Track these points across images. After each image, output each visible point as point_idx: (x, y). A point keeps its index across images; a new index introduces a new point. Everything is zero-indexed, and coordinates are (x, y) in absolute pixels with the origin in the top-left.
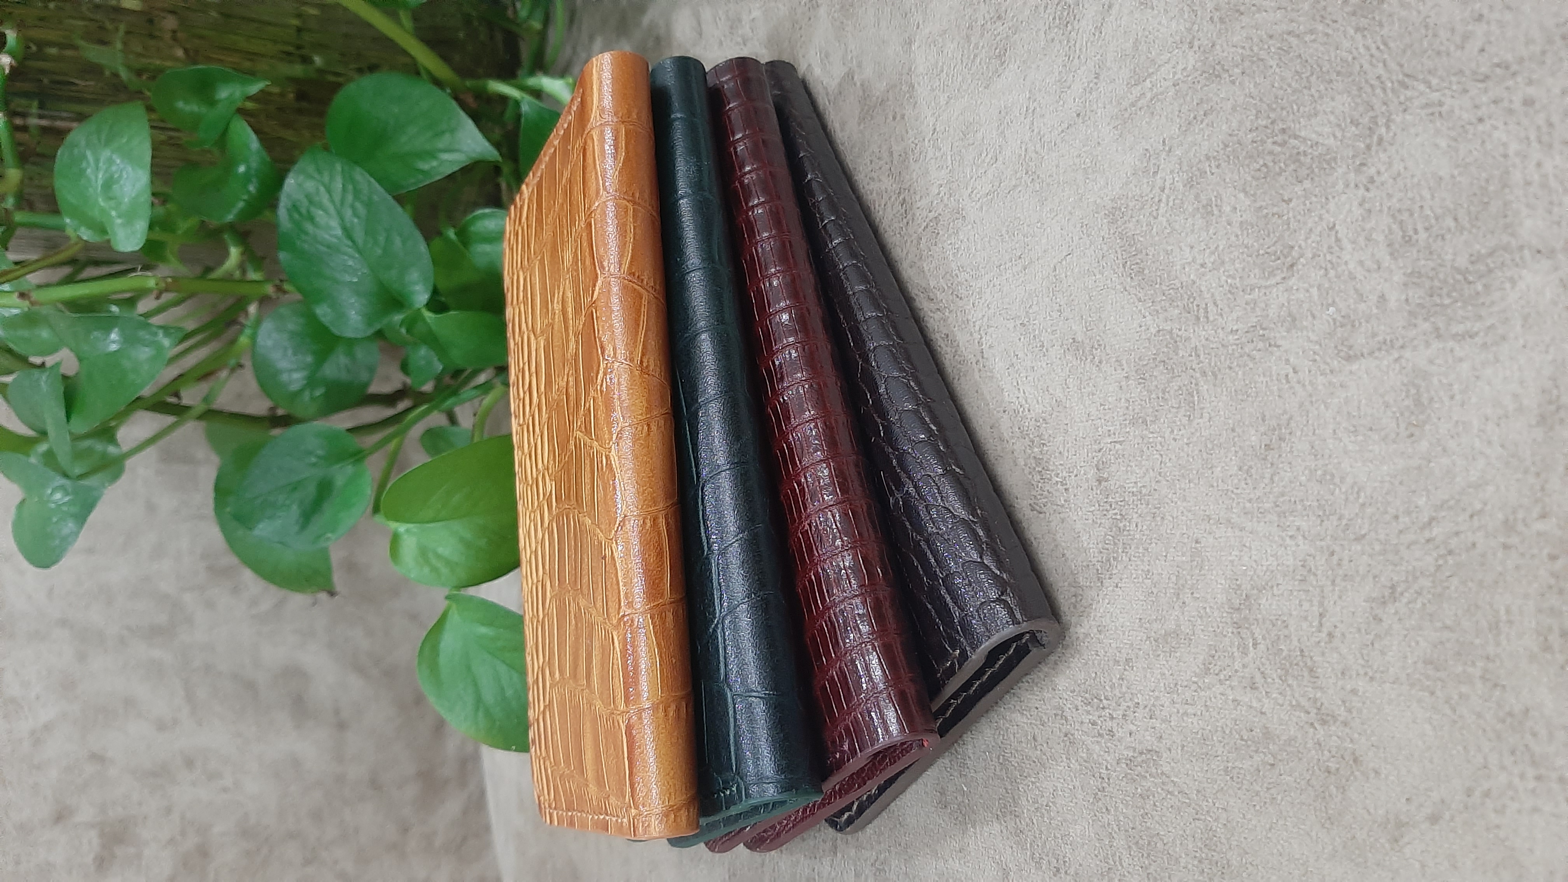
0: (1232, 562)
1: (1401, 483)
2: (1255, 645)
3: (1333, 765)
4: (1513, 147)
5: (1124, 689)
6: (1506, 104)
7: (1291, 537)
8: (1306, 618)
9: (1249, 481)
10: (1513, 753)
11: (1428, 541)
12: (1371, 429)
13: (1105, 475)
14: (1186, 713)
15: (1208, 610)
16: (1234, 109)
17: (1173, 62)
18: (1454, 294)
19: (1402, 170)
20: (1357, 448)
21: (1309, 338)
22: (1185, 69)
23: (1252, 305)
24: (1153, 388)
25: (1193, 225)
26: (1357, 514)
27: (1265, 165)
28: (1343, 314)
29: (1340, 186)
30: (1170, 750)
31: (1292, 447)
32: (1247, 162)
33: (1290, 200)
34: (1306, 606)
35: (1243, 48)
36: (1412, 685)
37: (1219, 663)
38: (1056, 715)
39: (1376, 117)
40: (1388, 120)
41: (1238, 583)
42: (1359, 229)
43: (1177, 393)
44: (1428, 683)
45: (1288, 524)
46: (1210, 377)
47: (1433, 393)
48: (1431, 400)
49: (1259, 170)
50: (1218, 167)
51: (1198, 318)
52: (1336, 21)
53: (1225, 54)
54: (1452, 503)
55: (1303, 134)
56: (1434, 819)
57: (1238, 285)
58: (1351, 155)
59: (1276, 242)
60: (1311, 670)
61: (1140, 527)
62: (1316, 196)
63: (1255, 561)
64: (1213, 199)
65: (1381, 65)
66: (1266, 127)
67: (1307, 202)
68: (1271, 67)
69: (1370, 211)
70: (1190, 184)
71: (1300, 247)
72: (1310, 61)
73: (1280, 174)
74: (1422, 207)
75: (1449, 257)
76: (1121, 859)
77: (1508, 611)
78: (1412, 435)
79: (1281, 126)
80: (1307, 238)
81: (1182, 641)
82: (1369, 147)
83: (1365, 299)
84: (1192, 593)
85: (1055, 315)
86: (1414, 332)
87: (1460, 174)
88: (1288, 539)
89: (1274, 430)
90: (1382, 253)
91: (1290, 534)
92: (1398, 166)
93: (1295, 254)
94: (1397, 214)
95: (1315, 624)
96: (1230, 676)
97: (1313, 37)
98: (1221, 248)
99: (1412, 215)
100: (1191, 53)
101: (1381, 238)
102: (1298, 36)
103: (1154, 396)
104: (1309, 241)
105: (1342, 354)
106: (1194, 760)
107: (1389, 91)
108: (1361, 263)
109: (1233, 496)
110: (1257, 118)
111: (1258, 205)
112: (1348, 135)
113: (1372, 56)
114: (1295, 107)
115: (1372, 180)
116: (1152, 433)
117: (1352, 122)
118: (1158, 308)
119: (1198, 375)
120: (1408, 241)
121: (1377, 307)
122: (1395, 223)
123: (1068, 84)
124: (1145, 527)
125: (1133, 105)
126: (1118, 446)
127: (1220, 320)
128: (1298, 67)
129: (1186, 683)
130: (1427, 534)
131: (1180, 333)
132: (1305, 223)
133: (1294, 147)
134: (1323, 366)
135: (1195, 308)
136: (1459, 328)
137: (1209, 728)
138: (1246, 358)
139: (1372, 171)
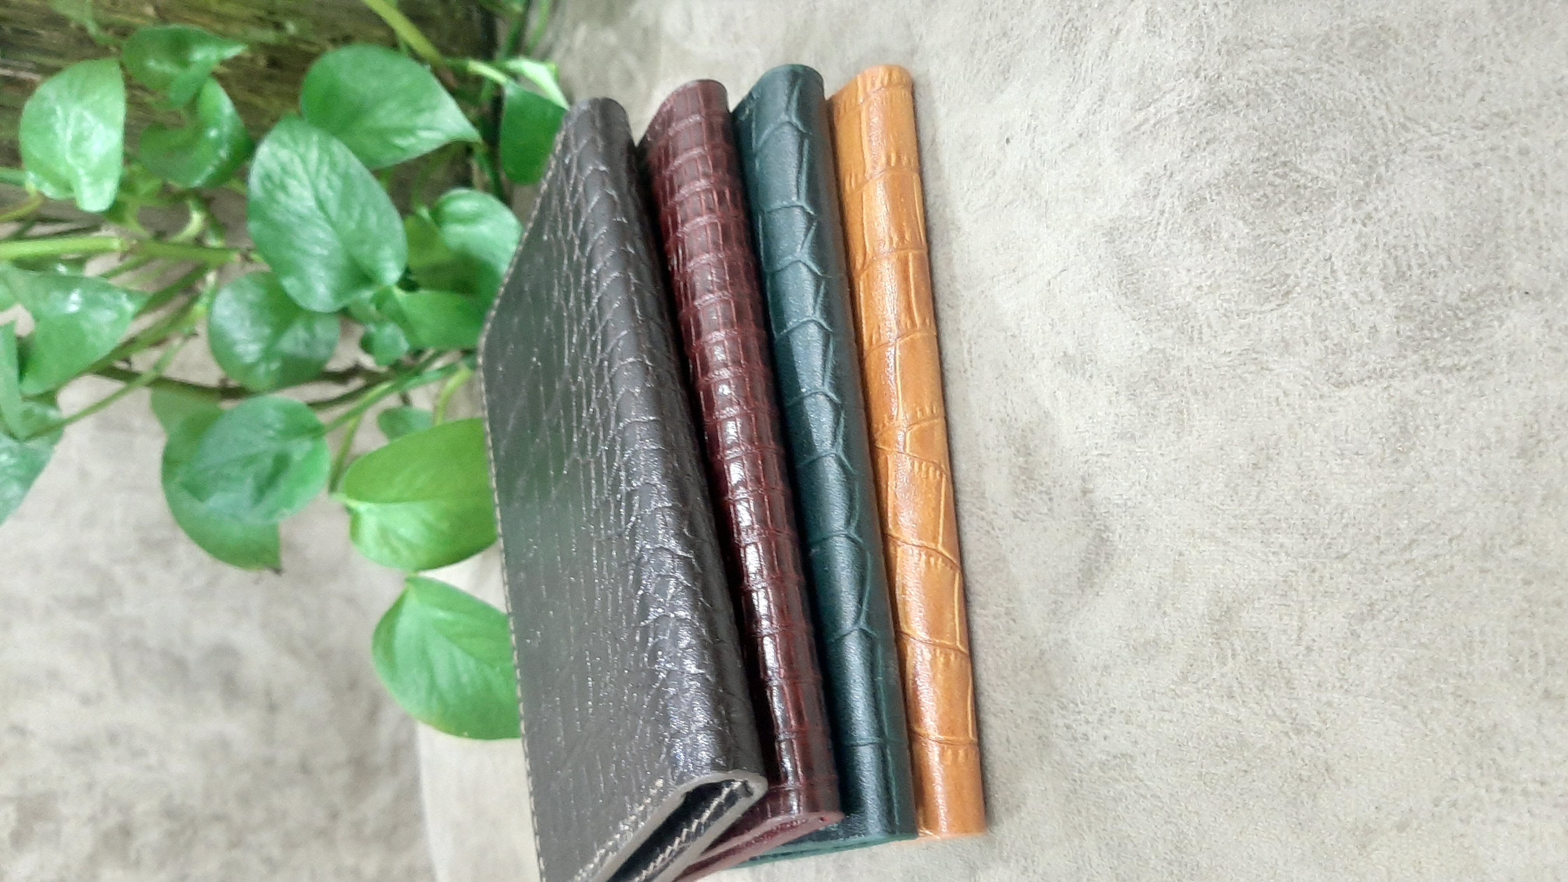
0: (1215, 575)
1: (1384, 505)
2: (1234, 656)
3: (1305, 773)
4: (1507, 193)
5: (1101, 694)
6: (1502, 152)
7: (1274, 553)
8: (1285, 631)
9: (1234, 498)
10: (1480, 766)
11: (1407, 562)
12: (1357, 454)
13: (1091, 486)
14: (1162, 720)
15: (1189, 620)
16: (1237, 139)
17: (1178, 90)
18: (1445, 329)
19: (1399, 209)
20: (1343, 471)
21: (1300, 363)
22: (1189, 97)
23: (1246, 329)
24: (1142, 404)
25: (1191, 249)
26: (1339, 534)
27: (1265, 195)
28: (1336, 342)
29: (1338, 220)
30: (1145, 755)
31: (1279, 468)
32: (1248, 191)
33: (1288, 231)
34: (1286, 619)
35: (1249, 81)
36: (1386, 699)
37: (1198, 672)
38: (1031, 718)
39: (1376, 156)
40: (1388, 160)
41: (1220, 595)
42: (1354, 262)
43: (1168, 410)
44: (1400, 697)
45: (1272, 540)
46: (1201, 397)
47: (1419, 421)
48: (1417, 427)
49: (1259, 200)
50: (1218, 194)
51: (1191, 339)
52: (1342, 63)
53: (1231, 86)
54: (1433, 527)
55: (1304, 168)
56: (1401, 827)
57: (1234, 309)
58: (1350, 191)
59: (1271, 271)
60: (1288, 682)
61: (1123, 538)
62: (1314, 228)
63: (1238, 575)
64: (1212, 225)
65: (1383, 107)
66: (1267, 158)
67: (1306, 234)
68: (1276, 102)
69: (1365, 246)
70: (1190, 208)
71: (1296, 277)
72: (1314, 98)
73: (1279, 205)
74: (1416, 245)
75: (1440, 293)
76: (1090, 860)
77: (1482, 632)
78: (1396, 461)
79: (1283, 159)
80: (1303, 268)
81: (1162, 650)
82: (1367, 185)
83: (1357, 329)
84: (1173, 604)
85: (1047, 328)
86: (1403, 363)
87: (1455, 215)
88: (1270, 555)
89: (1263, 449)
90: (1376, 286)
91: (1273, 550)
92: (1395, 205)
93: (1291, 281)
94: (1392, 250)
95: (1294, 637)
96: (1208, 685)
97: (1319, 76)
98: (1217, 272)
99: (1406, 251)
100: (1197, 82)
101: (1376, 271)
102: (1303, 73)
103: (1143, 412)
104: (1305, 271)
105: (1333, 381)
106: (1168, 765)
107: (1389, 132)
108: (1355, 294)
109: (1219, 512)
110: (1259, 149)
111: (1256, 233)
112: (1349, 172)
113: (1375, 98)
114: (1297, 142)
115: (1369, 217)
116: (1140, 447)
117: (1351, 160)
118: (1152, 327)
119: (1189, 394)
120: (1401, 276)
121: (1369, 338)
122: (1389, 258)
123: (1072, 104)
124: (1128, 539)
125: (1136, 129)
126: (1104, 459)
127: (1214, 342)
128: (1302, 104)
129: (1163, 690)
130: (1407, 556)
131: (1173, 353)
132: (1302, 254)
133: (1294, 181)
134: (1313, 391)
135: (1190, 330)
136: (1448, 362)
137: (1185, 734)
138: (1238, 380)
139: (1370, 208)
